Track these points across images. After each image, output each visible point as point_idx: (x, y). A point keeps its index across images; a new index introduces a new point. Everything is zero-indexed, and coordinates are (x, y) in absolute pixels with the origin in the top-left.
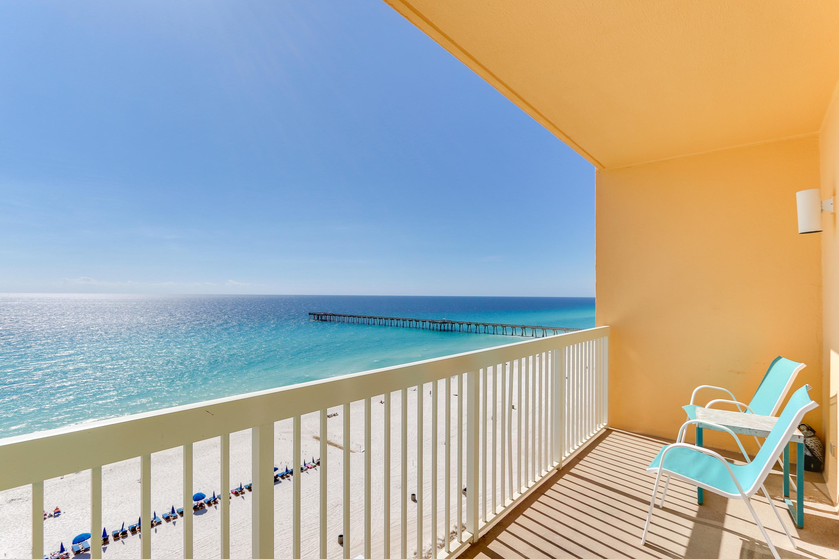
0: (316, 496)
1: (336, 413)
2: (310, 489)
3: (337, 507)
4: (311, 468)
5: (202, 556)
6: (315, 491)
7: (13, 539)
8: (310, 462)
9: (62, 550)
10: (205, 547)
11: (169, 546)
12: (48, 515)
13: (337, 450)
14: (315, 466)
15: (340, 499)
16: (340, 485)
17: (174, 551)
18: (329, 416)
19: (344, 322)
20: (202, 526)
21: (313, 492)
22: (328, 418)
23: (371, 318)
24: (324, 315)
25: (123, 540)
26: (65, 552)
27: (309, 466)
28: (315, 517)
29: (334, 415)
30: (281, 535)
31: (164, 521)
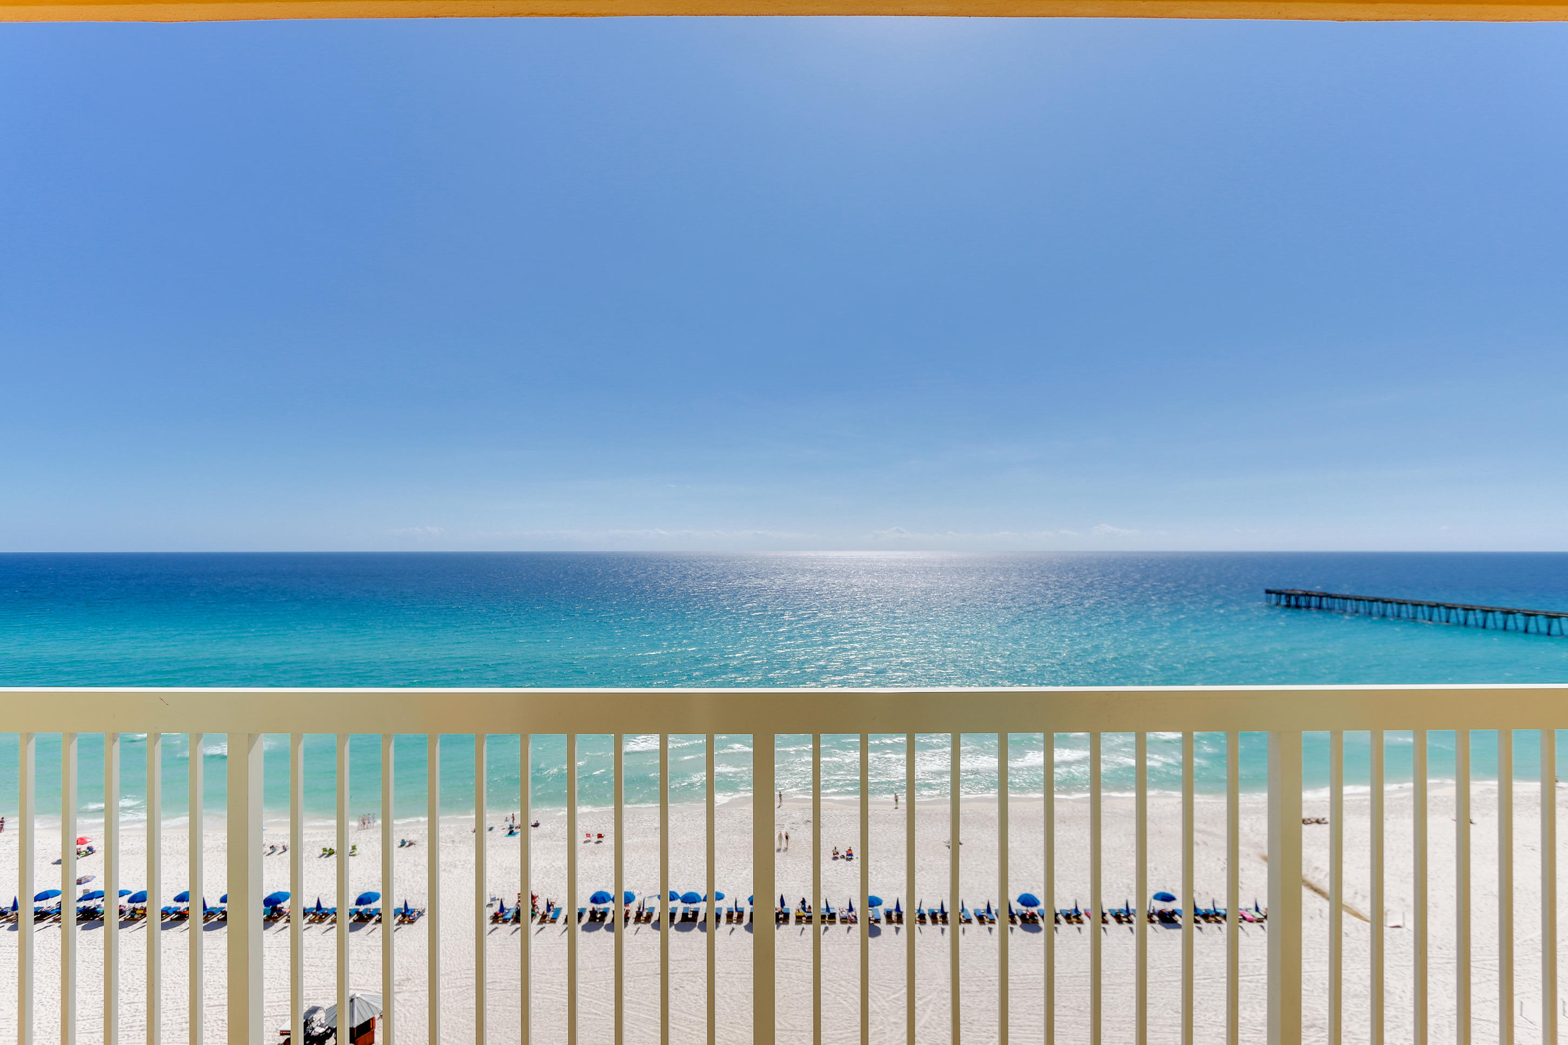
0: (1259, 985)
1: (1323, 819)
2: (1246, 964)
3: (1312, 1030)
4: (1251, 921)
5: (1028, 1004)
6: (1257, 973)
7: (805, 872)
8: (1250, 909)
9: (851, 909)
10: (1035, 991)
11: (981, 965)
12: (840, 855)
13: (1320, 901)
14: (1260, 921)
15: (1319, 1014)
16: (1323, 984)
17: (987, 976)
18: (1304, 821)
19: (1357, 612)
20: (1033, 953)
21: (1251, 974)
22: (1304, 826)
23: (1438, 606)
24: (1302, 595)
25: (920, 926)
26: (853, 913)
27: (1247, 916)
28: (1253, 1028)
29: (1318, 822)
30: (1174, 1033)
31: (975, 920)
